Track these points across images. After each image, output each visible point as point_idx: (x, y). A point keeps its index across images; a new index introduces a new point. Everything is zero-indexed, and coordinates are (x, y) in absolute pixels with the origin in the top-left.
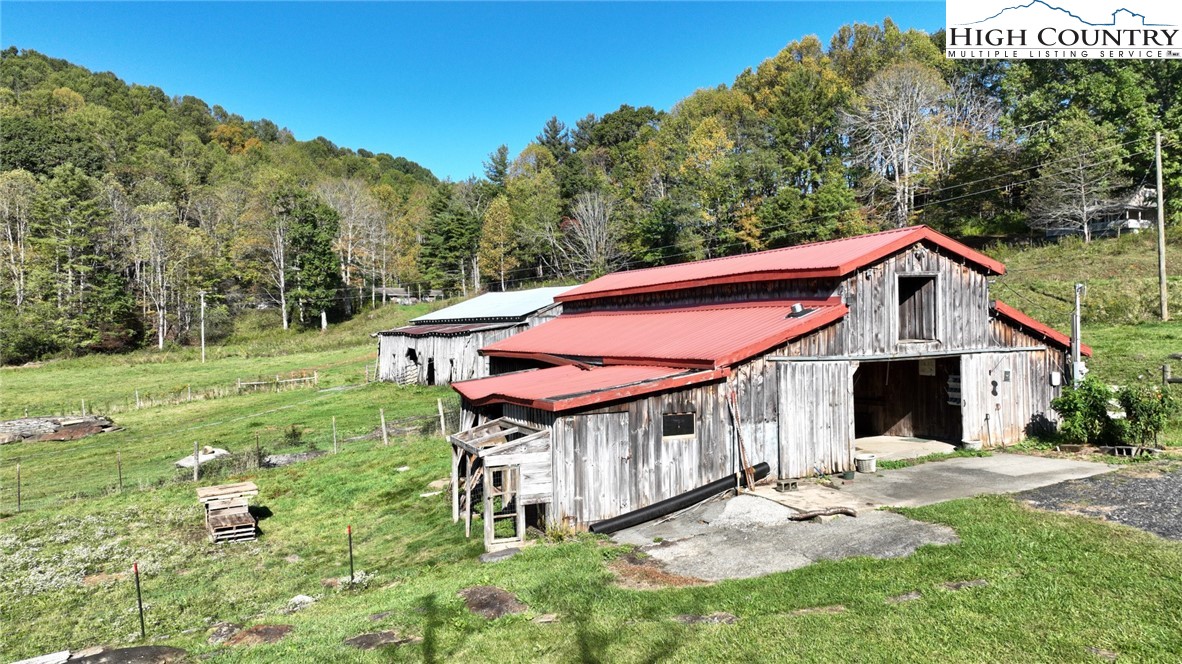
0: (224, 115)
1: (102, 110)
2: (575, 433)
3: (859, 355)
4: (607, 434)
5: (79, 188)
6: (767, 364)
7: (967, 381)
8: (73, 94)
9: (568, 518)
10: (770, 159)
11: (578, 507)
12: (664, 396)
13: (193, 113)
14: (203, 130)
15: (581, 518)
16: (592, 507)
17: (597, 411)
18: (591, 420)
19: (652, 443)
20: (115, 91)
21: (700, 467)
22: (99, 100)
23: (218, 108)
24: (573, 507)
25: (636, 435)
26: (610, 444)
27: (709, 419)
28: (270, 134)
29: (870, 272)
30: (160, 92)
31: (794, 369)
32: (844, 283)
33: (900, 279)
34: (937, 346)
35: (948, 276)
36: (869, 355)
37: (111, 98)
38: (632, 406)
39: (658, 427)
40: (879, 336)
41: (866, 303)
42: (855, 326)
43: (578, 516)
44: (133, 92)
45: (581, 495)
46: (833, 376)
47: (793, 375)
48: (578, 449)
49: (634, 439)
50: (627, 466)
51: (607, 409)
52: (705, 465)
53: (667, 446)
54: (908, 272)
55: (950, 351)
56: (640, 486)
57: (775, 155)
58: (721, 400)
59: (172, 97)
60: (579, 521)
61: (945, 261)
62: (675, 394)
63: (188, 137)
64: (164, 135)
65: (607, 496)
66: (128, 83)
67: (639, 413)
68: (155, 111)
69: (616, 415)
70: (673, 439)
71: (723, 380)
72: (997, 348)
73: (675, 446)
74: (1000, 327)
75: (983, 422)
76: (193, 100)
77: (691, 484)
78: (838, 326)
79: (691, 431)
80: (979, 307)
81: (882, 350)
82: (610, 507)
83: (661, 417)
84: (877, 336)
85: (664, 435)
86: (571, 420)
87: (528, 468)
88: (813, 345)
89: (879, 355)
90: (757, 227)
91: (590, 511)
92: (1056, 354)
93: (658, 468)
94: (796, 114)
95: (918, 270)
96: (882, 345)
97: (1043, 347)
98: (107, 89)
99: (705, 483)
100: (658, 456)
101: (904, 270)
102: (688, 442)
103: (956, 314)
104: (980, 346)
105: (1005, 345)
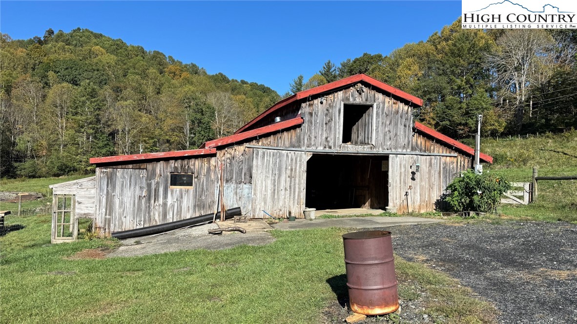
0: (173, 61)
1: (112, 56)
2: (108, 179)
3: (313, 149)
4: (130, 181)
5: (91, 92)
6: (247, 149)
7: (393, 171)
8: (101, 49)
9: (100, 228)
10: (443, 81)
11: (107, 222)
12: (171, 161)
13: (158, 59)
14: (161, 67)
15: (109, 228)
16: (117, 223)
17: (124, 166)
18: (119, 172)
19: (161, 190)
20: (121, 48)
21: (195, 206)
22: (112, 52)
23: (170, 57)
24: (103, 221)
25: (151, 183)
26: (132, 187)
27: (203, 178)
28: (194, 70)
29: (323, 99)
30: (142, 48)
31: (264, 153)
32: (303, 105)
33: (345, 105)
34: (371, 148)
35: (381, 105)
36: (320, 149)
37: (118, 51)
38: (150, 166)
39: (167, 180)
40: (329, 139)
41: (320, 118)
42: (310, 130)
43: (107, 227)
44: (130, 48)
45: (109, 215)
46: (292, 160)
47: (263, 157)
48: (110, 188)
49: (149, 185)
50: (143, 201)
51: (131, 166)
52: (199, 205)
53: (172, 191)
54: (351, 101)
55: (380, 151)
56: (152, 214)
57: (446, 78)
58: (212, 168)
59: (148, 52)
60: (107, 230)
61: (380, 96)
62: (179, 161)
63: (152, 71)
64: (141, 69)
65: (128, 218)
66: (128, 44)
67: (154, 171)
68: (139, 57)
69: (137, 171)
70: (177, 188)
71: (214, 155)
72: (417, 152)
73: (178, 192)
74: (421, 140)
75: (404, 197)
76: (158, 53)
77: (188, 215)
78: (298, 130)
79: (191, 185)
80: (405, 126)
81: (330, 147)
82: (129, 224)
83: (169, 174)
84: (326, 138)
85: (171, 185)
86: (105, 170)
87: (81, 197)
88: (280, 141)
89: (327, 150)
90: (434, 119)
91: (115, 225)
92: (466, 161)
93: (165, 204)
94: (459, 56)
95: (359, 100)
96: (330, 144)
97: (456, 154)
98: (117, 47)
99: (197, 215)
100: (165, 197)
101: (349, 100)
102: (188, 191)
103: (387, 129)
104: (404, 151)
105: (425, 151)
